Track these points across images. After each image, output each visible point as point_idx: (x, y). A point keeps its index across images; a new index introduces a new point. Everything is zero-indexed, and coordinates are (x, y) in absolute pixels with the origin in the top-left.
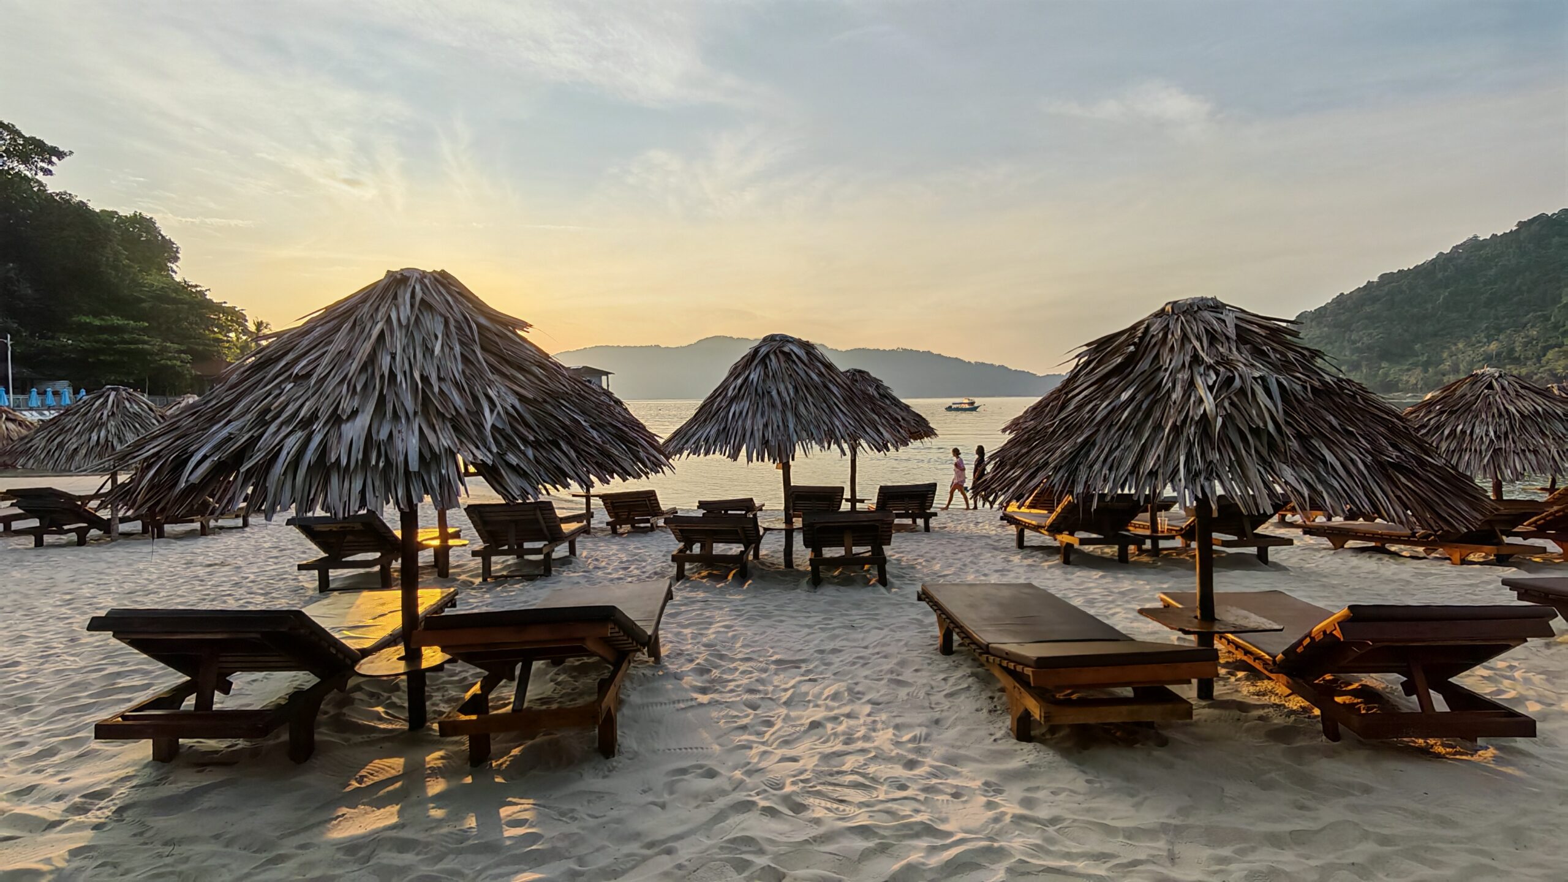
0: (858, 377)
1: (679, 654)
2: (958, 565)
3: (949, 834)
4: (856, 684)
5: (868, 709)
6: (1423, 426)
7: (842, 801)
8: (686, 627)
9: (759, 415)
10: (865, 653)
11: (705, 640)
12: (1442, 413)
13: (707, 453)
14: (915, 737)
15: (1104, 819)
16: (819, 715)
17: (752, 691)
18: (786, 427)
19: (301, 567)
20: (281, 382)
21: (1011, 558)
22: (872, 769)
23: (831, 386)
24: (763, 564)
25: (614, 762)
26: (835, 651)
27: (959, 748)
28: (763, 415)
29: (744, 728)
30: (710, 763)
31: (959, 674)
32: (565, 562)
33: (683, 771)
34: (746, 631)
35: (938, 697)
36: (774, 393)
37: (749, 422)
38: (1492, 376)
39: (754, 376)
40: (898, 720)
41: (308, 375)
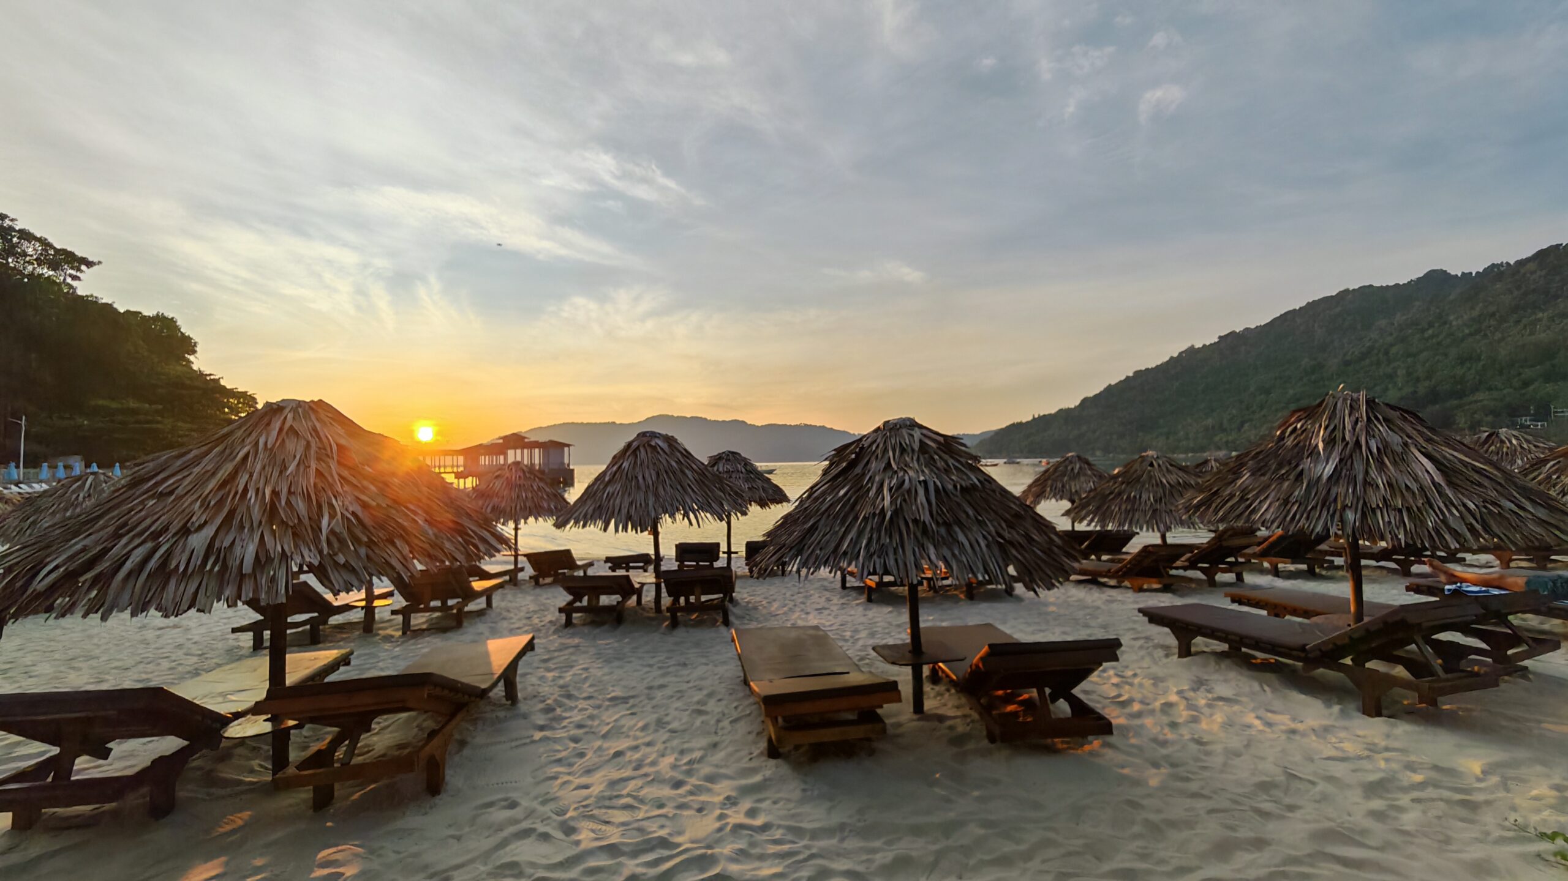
0: (731, 457)
1: (535, 696)
2: (790, 606)
3: (679, 845)
4: (667, 715)
5: (666, 736)
6: (1111, 493)
7: (607, 823)
8: (549, 670)
9: (626, 496)
10: (684, 686)
11: (561, 682)
12: (1123, 483)
13: (584, 526)
14: (690, 761)
15: (801, 822)
16: (622, 744)
17: (580, 726)
18: (647, 505)
19: (234, 630)
20: (147, 499)
21: (832, 598)
22: (642, 793)
23: (687, 471)
24: (643, 609)
25: (437, 800)
26: (662, 687)
27: (721, 767)
28: (629, 494)
29: (559, 761)
30: (514, 795)
31: (746, 702)
32: (480, 613)
33: (491, 804)
34: (598, 671)
35: (725, 723)
36: (640, 478)
37: (618, 501)
38: (1153, 457)
39: (626, 465)
40: (686, 746)
41: (171, 493)
